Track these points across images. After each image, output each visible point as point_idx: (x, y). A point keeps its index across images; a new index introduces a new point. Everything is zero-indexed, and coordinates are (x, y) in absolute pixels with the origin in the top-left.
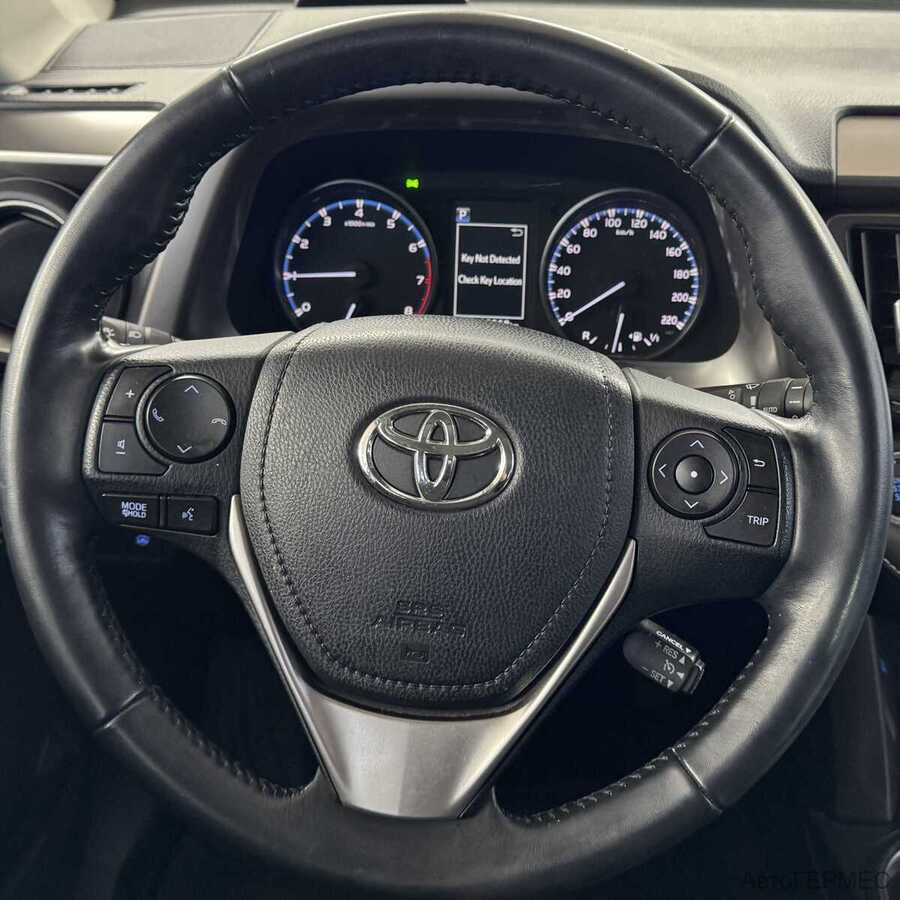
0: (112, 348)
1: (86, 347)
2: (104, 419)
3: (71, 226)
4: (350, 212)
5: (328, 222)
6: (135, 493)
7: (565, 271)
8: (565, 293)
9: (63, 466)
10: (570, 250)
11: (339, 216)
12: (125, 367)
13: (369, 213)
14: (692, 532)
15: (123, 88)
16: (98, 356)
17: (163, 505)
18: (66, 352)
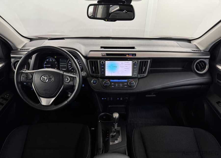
0: (23, 71)
1: (21, 71)
2: (22, 77)
3: (20, 60)
4: (50, 60)
5: (48, 61)
6: (25, 82)
7: (70, 65)
8: (70, 67)
9: (19, 80)
10: (70, 63)
11: (49, 60)
12: (24, 73)
13: (52, 60)
14: (67, 84)
15: (29, 49)
16: (22, 72)
17: (27, 83)
18: (19, 72)
